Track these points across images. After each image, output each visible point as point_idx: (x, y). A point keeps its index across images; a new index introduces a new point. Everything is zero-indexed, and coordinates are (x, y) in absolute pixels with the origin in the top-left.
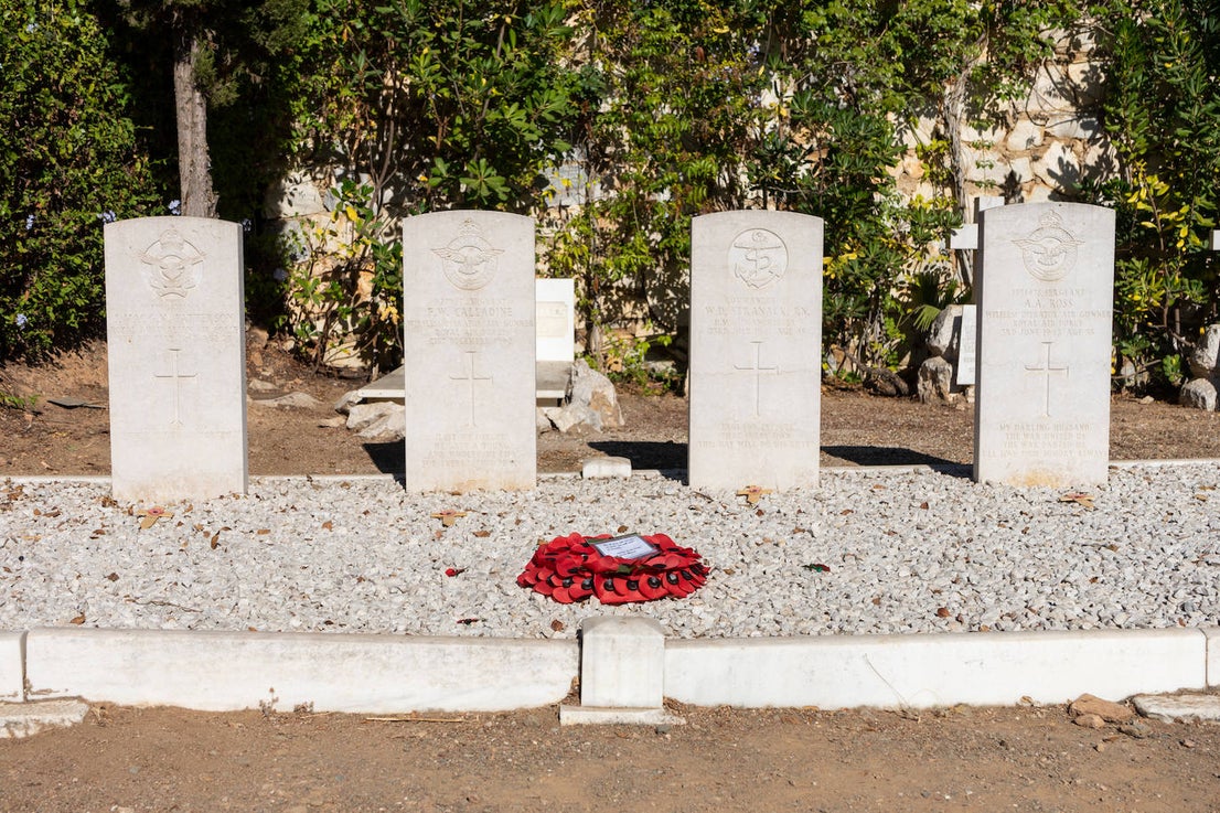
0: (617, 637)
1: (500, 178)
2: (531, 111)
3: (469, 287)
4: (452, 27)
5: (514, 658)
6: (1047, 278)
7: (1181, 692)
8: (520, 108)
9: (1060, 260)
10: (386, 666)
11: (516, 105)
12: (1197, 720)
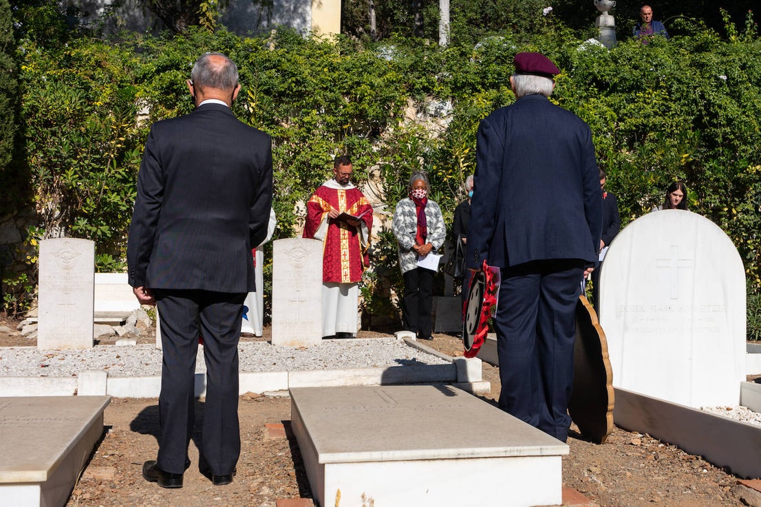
0: (91, 374)
1: (107, 227)
2: (123, 196)
3: (66, 268)
4: (86, 158)
5: (55, 382)
6: (297, 267)
7: (280, 390)
8: (118, 195)
9: (303, 259)
10: (9, 386)
11: (116, 193)
12: (281, 397)
